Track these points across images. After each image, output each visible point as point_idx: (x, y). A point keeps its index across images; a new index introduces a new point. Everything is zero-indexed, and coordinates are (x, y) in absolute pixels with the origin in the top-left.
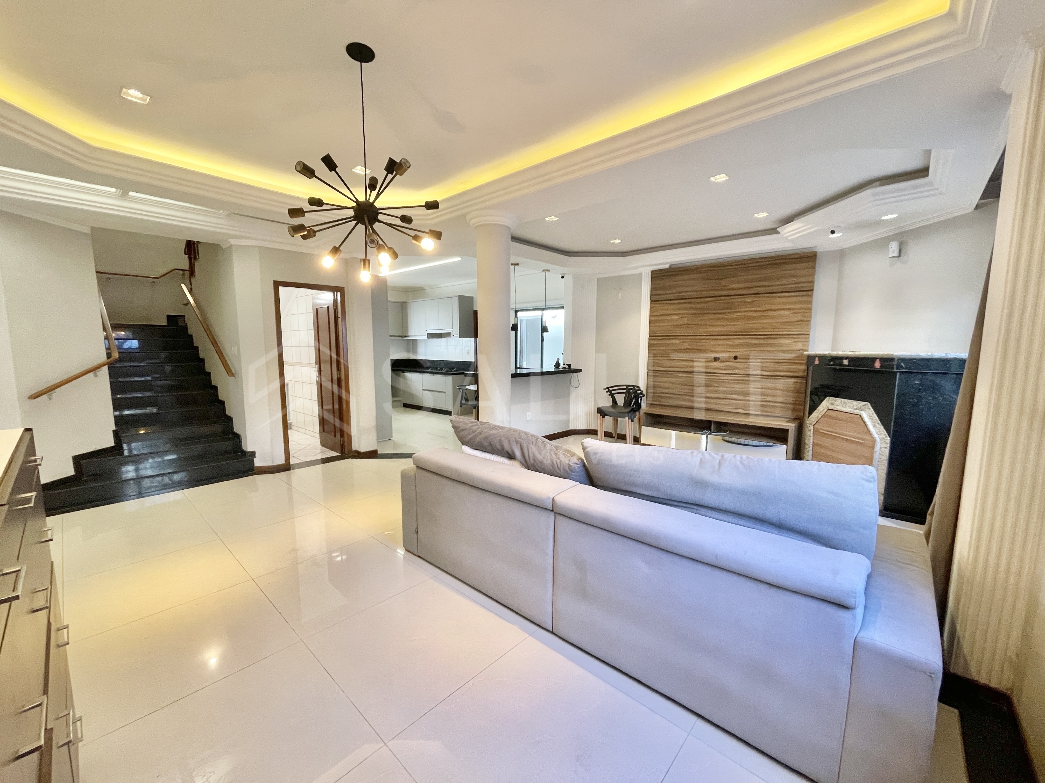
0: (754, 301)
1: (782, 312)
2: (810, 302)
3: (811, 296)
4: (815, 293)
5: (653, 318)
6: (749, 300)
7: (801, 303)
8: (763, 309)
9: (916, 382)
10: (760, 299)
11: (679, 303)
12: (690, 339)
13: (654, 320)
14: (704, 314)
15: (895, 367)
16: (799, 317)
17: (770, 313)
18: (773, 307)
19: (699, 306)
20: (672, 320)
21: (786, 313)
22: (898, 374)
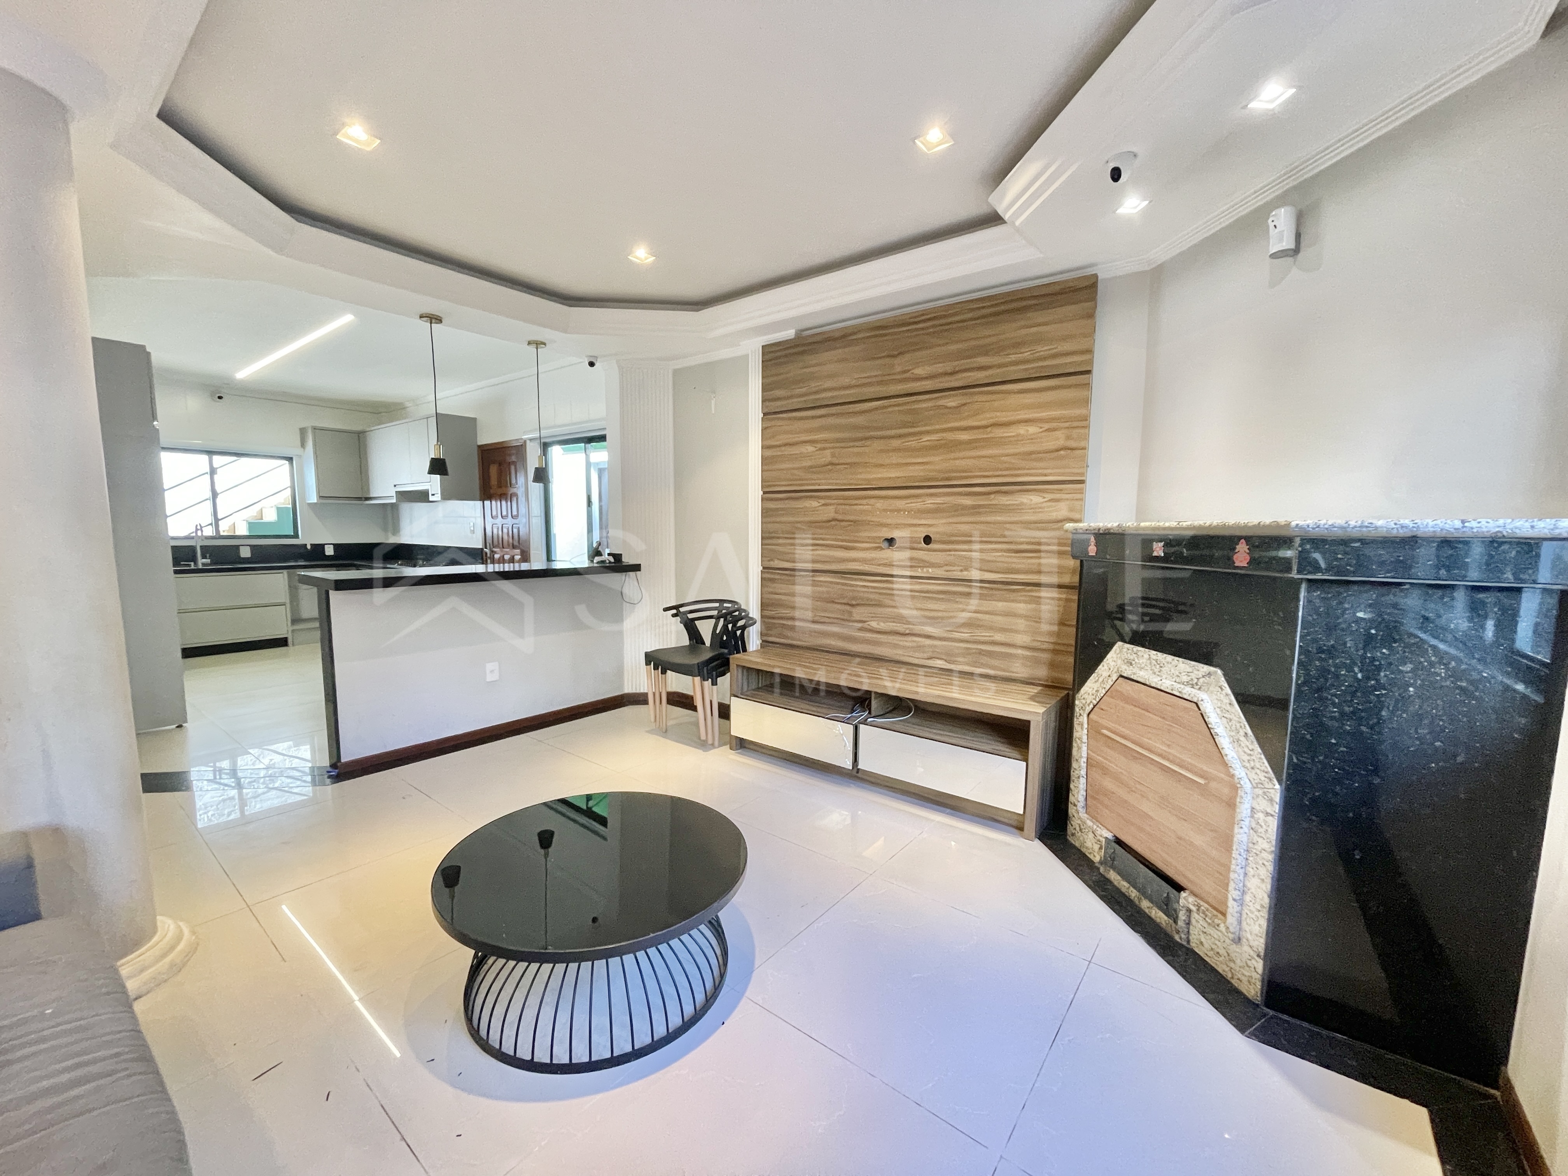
0: (964, 405)
1: (1022, 430)
2: (1086, 402)
3: (1087, 386)
4: (1096, 378)
5: (769, 453)
6: (951, 402)
7: (1062, 404)
8: (984, 423)
9: (1360, 615)
10: (976, 398)
11: (813, 417)
12: (837, 498)
13: (773, 457)
14: (866, 439)
15: (1295, 568)
16: (1059, 439)
17: (999, 432)
18: (1003, 417)
19: (853, 420)
20: (803, 456)
21: (1032, 429)
22: (1304, 587)
